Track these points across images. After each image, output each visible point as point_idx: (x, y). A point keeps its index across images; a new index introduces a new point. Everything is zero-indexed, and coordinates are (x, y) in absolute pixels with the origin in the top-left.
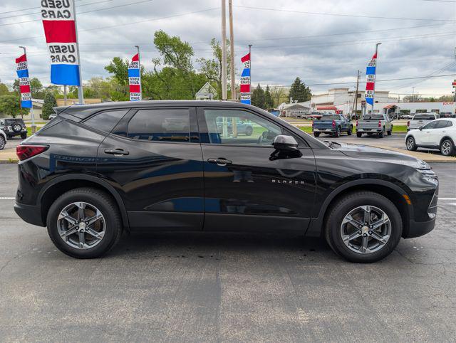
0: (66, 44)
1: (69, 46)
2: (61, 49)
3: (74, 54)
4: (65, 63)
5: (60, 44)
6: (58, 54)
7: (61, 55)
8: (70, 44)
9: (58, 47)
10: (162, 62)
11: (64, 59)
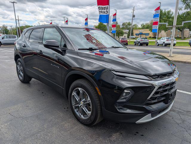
0: (105, 6)
1: (106, 7)
2: (103, 8)
3: (108, 10)
4: (104, 14)
5: (103, 6)
6: (102, 10)
7: (103, 10)
8: (106, 6)
9: (102, 7)
10: (183, 9)
11: (104, 12)
